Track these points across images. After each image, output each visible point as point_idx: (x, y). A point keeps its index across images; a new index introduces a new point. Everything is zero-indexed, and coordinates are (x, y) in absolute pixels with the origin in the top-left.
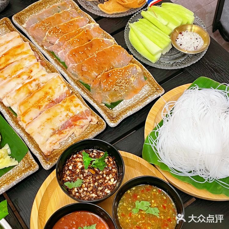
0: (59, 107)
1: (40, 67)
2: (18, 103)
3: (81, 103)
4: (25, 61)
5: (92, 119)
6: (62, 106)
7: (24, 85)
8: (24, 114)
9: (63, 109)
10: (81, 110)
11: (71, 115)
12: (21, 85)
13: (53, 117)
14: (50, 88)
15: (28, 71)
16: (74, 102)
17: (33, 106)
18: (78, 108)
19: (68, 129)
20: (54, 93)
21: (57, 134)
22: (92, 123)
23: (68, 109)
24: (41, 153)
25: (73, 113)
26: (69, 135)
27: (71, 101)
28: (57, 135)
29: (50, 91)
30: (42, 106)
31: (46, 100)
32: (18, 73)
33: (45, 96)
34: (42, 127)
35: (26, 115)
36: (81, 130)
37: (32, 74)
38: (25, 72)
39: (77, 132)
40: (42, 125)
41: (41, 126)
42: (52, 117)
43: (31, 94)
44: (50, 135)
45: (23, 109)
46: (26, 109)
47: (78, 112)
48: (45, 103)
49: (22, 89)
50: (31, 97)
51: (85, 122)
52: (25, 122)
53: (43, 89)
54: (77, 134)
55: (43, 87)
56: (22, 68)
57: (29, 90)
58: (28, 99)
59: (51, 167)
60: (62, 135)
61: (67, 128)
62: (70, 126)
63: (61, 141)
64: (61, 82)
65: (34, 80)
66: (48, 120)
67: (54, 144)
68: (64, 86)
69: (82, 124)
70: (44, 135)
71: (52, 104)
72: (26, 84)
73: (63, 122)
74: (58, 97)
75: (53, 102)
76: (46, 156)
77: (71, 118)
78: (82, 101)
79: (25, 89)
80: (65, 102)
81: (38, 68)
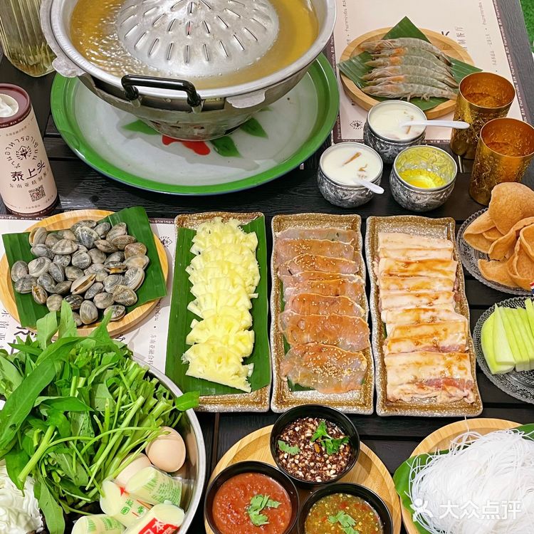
0: (440, 357)
1: (452, 298)
2: (397, 325)
3: (469, 369)
4: (438, 282)
5: (468, 395)
6: (444, 358)
7: (418, 309)
8: (394, 341)
9: (442, 363)
10: (464, 377)
11: (448, 374)
12: (414, 307)
13: (426, 364)
14: (445, 330)
15: (433, 296)
16: (462, 363)
17: (411, 338)
18: (462, 372)
19: (433, 388)
20: (446, 338)
21: (417, 385)
22: (466, 399)
23: (449, 366)
24: (385, 393)
25: (451, 373)
26: (429, 395)
27: (460, 359)
28: (415, 387)
29: (443, 333)
30: (421, 344)
31: (431, 340)
32: (421, 291)
33: (432, 336)
34: (404, 367)
35: (396, 344)
36: (447, 399)
37: (436, 302)
38: (428, 295)
39: (441, 397)
40: (407, 365)
41: (404, 364)
42: (424, 363)
43: (418, 323)
44: (407, 381)
45: (397, 334)
46: (402, 336)
47: (458, 377)
48: (426, 343)
49: (411, 313)
50: (416, 327)
51: (459, 393)
52: (390, 350)
53: (435, 326)
54: (439, 401)
55: (438, 324)
56: (429, 289)
57: (419, 317)
58: (410, 327)
59: (384, 415)
60: (421, 391)
61: (431, 386)
62: (438, 386)
63: (416, 396)
64: (463, 330)
65: (433, 310)
66: (418, 363)
67: (405, 394)
68: (463, 338)
69: (452, 393)
70: (401, 377)
71: (435, 349)
72: (421, 309)
73: (432, 377)
74: (448, 345)
75: (437, 347)
76: (387, 400)
77: (445, 378)
78: (472, 367)
79: (415, 314)
80: (451, 356)
81: (448, 298)
